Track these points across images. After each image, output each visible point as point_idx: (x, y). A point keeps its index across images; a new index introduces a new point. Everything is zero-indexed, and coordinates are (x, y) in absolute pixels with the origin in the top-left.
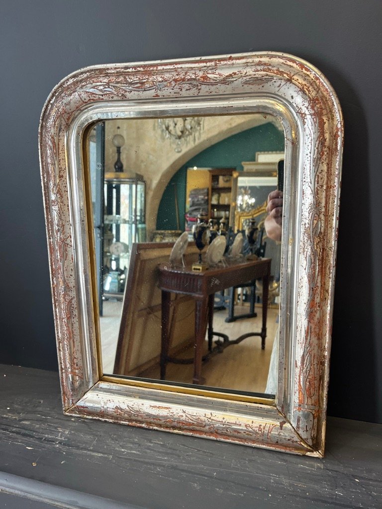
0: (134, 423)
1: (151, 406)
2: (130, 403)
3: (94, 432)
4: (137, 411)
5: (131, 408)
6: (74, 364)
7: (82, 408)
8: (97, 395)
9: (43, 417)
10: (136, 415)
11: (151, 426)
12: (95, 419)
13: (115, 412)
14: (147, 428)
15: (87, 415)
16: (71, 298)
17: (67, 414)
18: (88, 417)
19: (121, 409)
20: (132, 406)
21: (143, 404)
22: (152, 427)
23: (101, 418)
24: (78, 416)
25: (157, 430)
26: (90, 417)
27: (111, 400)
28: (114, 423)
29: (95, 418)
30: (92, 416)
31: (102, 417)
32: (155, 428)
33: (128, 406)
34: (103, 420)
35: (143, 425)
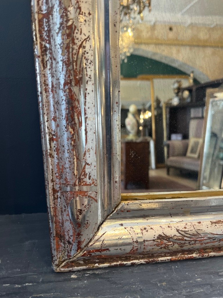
0: (179, 256)
1: (212, 223)
2: (178, 225)
3: (126, 288)
4: (194, 235)
5: (183, 233)
6: (85, 175)
7: (98, 253)
8: (122, 225)
9: (17, 286)
10: (193, 242)
11: (206, 252)
12: (116, 266)
13: (157, 245)
14: (200, 257)
15: (99, 263)
16: (84, 37)
17: (62, 269)
18: (102, 265)
19: (168, 238)
20: (184, 230)
21: (200, 223)
22: (207, 255)
23: (125, 260)
24: (84, 267)
25: (214, 257)
26: (106, 265)
27: (148, 228)
28: (148, 263)
29: (115, 263)
30: (109, 262)
31: (127, 258)
32: (212, 254)
33: (178, 231)
34: (129, 263)
35: (194, 255)
